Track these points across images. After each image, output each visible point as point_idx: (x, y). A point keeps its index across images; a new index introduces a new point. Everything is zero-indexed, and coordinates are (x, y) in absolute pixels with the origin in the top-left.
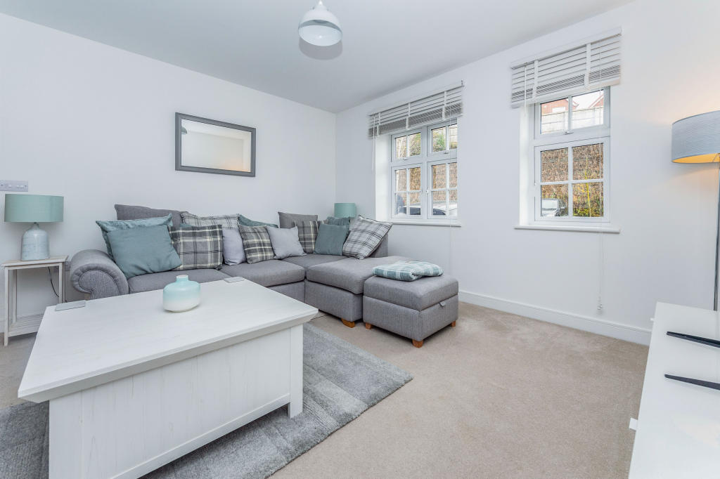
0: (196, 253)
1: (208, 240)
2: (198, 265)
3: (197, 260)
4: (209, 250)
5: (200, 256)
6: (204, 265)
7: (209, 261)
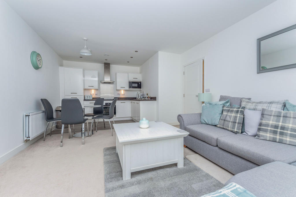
0: (225, 120)
1: (233, 115)
2: (225, 127)
3: (224, 124)
4: (231, 121)
5: (226, 122)
6: (228, 128)
7: (230, 127)
